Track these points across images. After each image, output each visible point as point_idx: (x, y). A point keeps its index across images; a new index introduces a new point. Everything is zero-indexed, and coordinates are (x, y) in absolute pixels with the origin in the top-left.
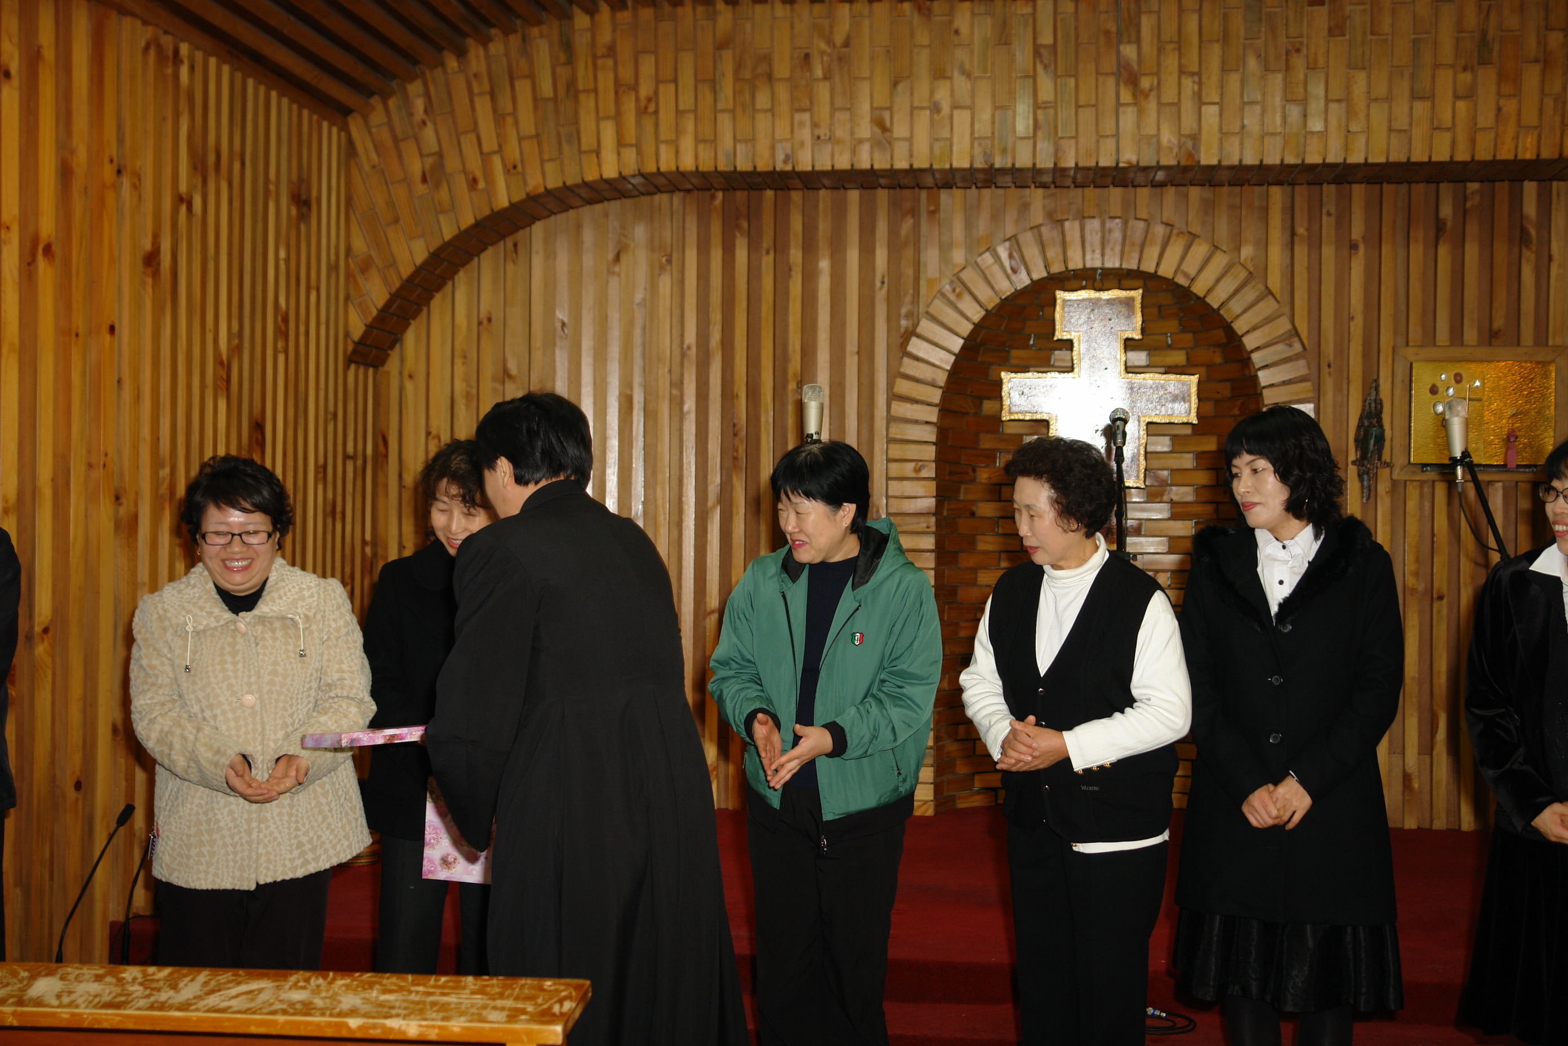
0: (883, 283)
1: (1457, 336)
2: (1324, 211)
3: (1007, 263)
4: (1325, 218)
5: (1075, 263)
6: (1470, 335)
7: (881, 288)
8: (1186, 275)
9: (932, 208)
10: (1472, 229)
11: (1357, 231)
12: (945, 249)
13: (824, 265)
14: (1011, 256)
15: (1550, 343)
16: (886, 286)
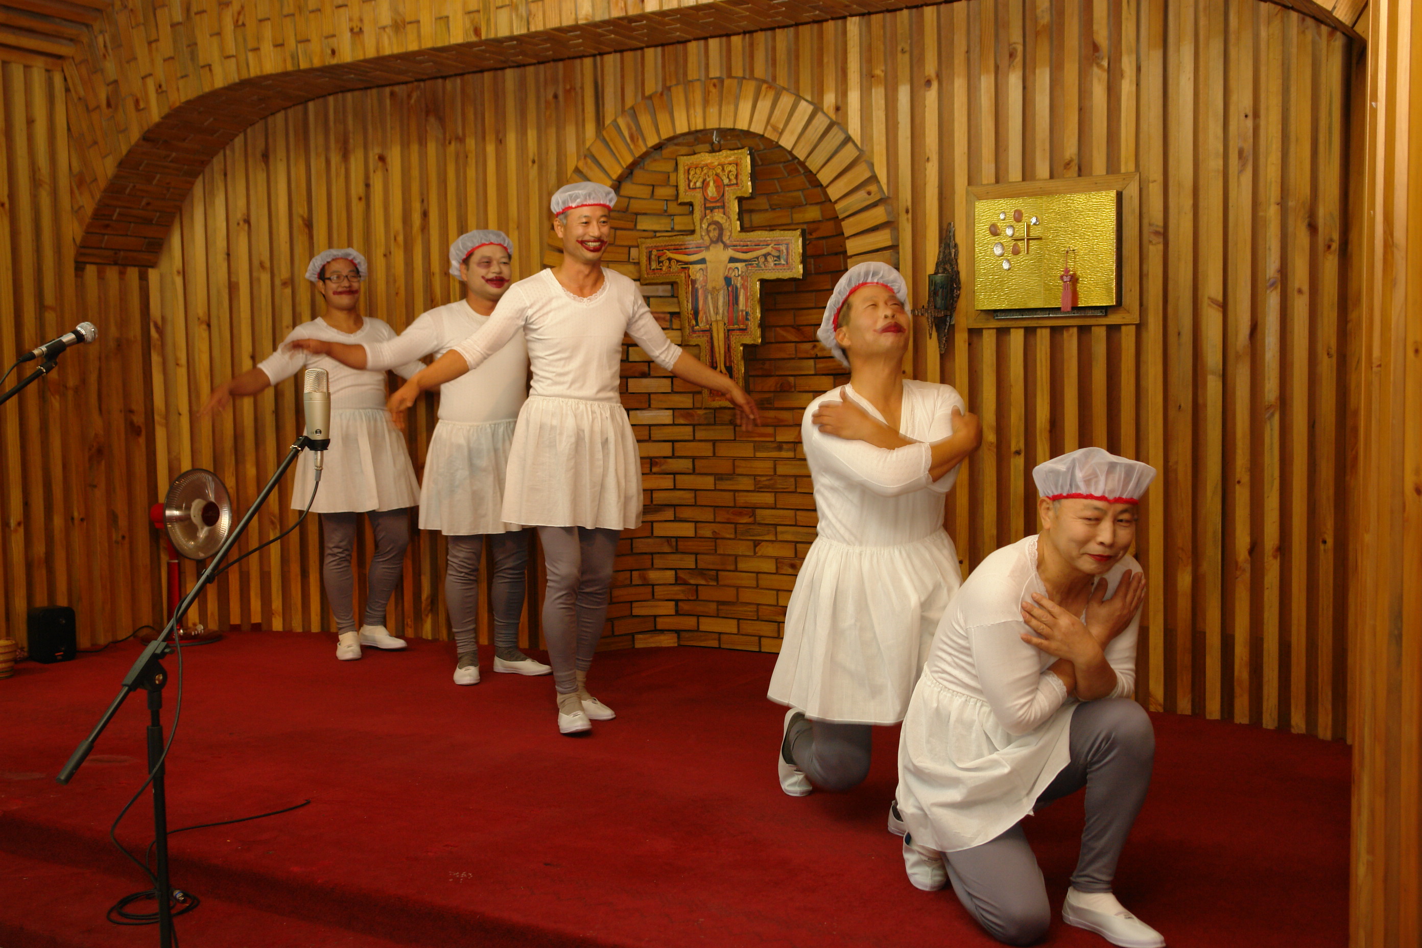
0: (534, 162)
1: (1027, 173)
2: (899, 48)
3: (626, 134)
4: (899, 55)
5: (682, 127)
6: (1042, 169)
7: (533, 166)
8: (775, 129)
9: (568, 87)
10: (1043, 51)
11: (930, 68)
12: (580, 125)
13: (491, 149)
14: (629, 128)
15: (1123, 170)
16: (536, 166)
